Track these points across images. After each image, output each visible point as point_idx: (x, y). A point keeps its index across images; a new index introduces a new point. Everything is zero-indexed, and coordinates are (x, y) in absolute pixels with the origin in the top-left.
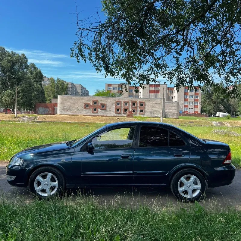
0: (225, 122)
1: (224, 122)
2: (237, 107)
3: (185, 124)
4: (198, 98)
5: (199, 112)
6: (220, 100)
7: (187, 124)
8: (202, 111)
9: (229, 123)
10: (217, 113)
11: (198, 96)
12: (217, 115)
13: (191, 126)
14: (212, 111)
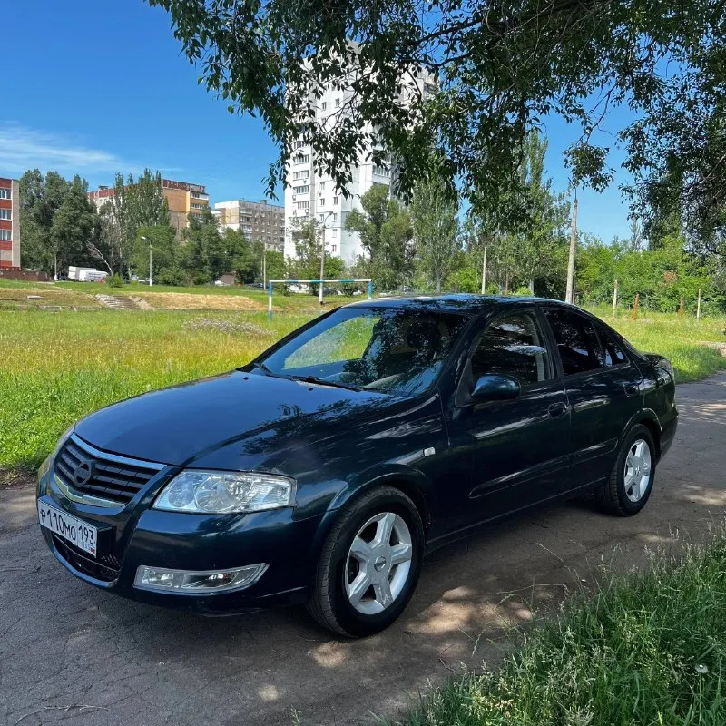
0: (134, 297)
1: (131, 298)
2: (126, 256)
3: (18, 305)
4: (9, 217)
5: (16, 263)
6: (78, 229)
7: (22, 302)
8: (24, 262)
9: (147, 299)
10: (71, 268)
11: (9, 212)
12: (71, 275)
13: (38, 308)
14: (54, 263)
